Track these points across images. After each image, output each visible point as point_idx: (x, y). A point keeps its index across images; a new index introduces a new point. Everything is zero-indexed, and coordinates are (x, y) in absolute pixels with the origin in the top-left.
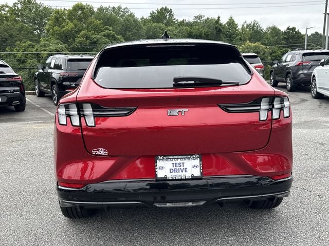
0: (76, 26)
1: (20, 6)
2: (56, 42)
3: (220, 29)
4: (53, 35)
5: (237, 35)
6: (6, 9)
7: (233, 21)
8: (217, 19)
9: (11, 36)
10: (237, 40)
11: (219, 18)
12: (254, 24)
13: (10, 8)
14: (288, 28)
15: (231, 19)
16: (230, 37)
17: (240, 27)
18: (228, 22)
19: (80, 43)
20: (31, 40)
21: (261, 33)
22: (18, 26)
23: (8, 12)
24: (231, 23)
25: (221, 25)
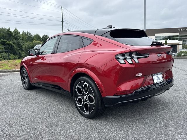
3: (10, 34)
5: (20, 38)
7: (17, 31)
8: (8, 29)
10: (21, 40)
11: (9, 28)
12: (27, 33)
14: (44, 36)
15: (16, 29)
16: (17, 38)
17: (21, 34)
18: (14, 31)
21: (32, 37)
24: (16, 31)
25: (11, 32)
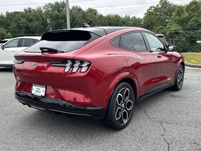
0: (189, 14)
1: (160, 6)
2: (176, 25)
4: (175, 21)
6: (153, 9)
9: (152, 23)
13: (155, 8)
19: (191, 25)
20: (162, 25)
22: (157, 17)
23: (154, 10)
